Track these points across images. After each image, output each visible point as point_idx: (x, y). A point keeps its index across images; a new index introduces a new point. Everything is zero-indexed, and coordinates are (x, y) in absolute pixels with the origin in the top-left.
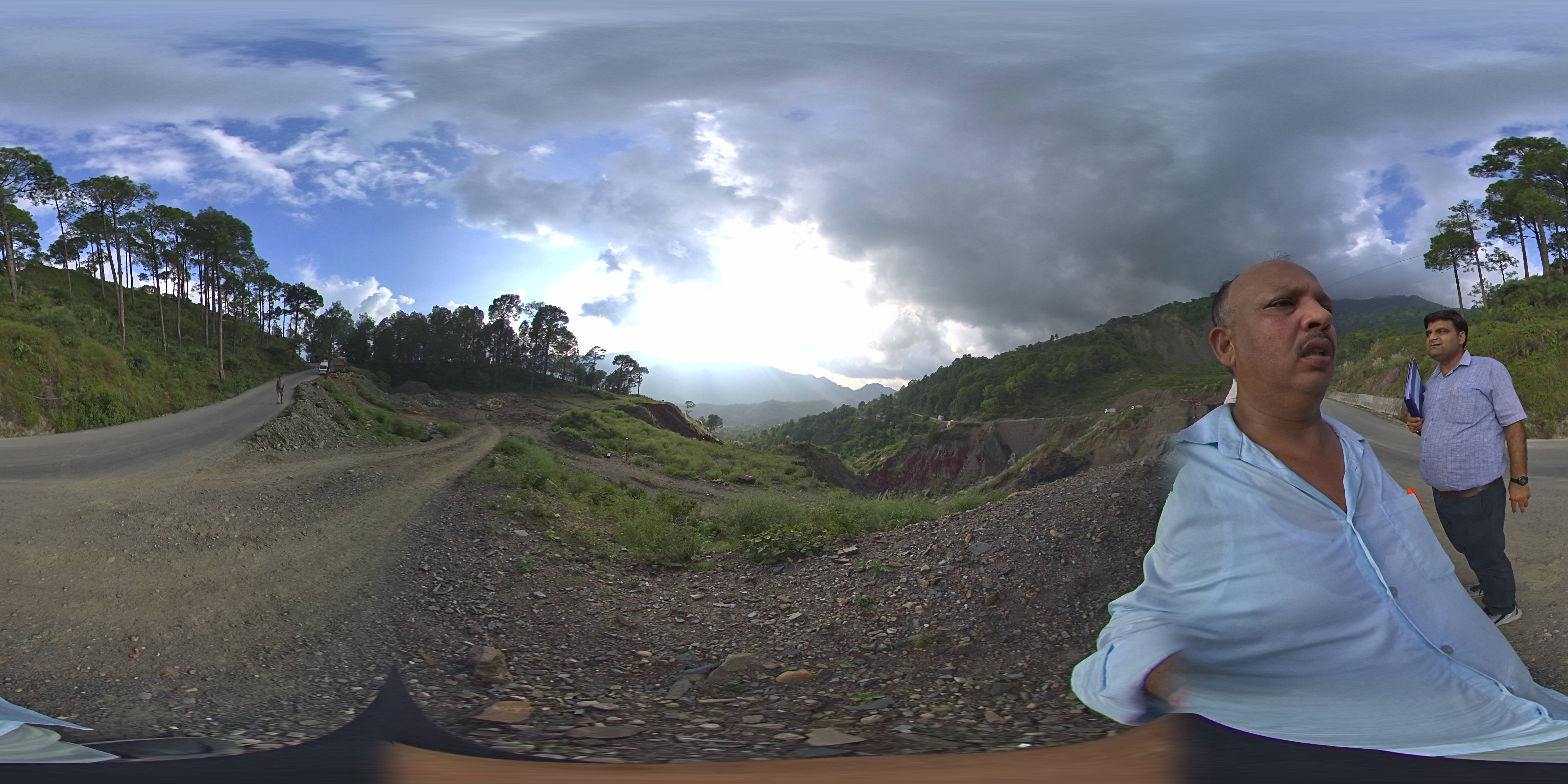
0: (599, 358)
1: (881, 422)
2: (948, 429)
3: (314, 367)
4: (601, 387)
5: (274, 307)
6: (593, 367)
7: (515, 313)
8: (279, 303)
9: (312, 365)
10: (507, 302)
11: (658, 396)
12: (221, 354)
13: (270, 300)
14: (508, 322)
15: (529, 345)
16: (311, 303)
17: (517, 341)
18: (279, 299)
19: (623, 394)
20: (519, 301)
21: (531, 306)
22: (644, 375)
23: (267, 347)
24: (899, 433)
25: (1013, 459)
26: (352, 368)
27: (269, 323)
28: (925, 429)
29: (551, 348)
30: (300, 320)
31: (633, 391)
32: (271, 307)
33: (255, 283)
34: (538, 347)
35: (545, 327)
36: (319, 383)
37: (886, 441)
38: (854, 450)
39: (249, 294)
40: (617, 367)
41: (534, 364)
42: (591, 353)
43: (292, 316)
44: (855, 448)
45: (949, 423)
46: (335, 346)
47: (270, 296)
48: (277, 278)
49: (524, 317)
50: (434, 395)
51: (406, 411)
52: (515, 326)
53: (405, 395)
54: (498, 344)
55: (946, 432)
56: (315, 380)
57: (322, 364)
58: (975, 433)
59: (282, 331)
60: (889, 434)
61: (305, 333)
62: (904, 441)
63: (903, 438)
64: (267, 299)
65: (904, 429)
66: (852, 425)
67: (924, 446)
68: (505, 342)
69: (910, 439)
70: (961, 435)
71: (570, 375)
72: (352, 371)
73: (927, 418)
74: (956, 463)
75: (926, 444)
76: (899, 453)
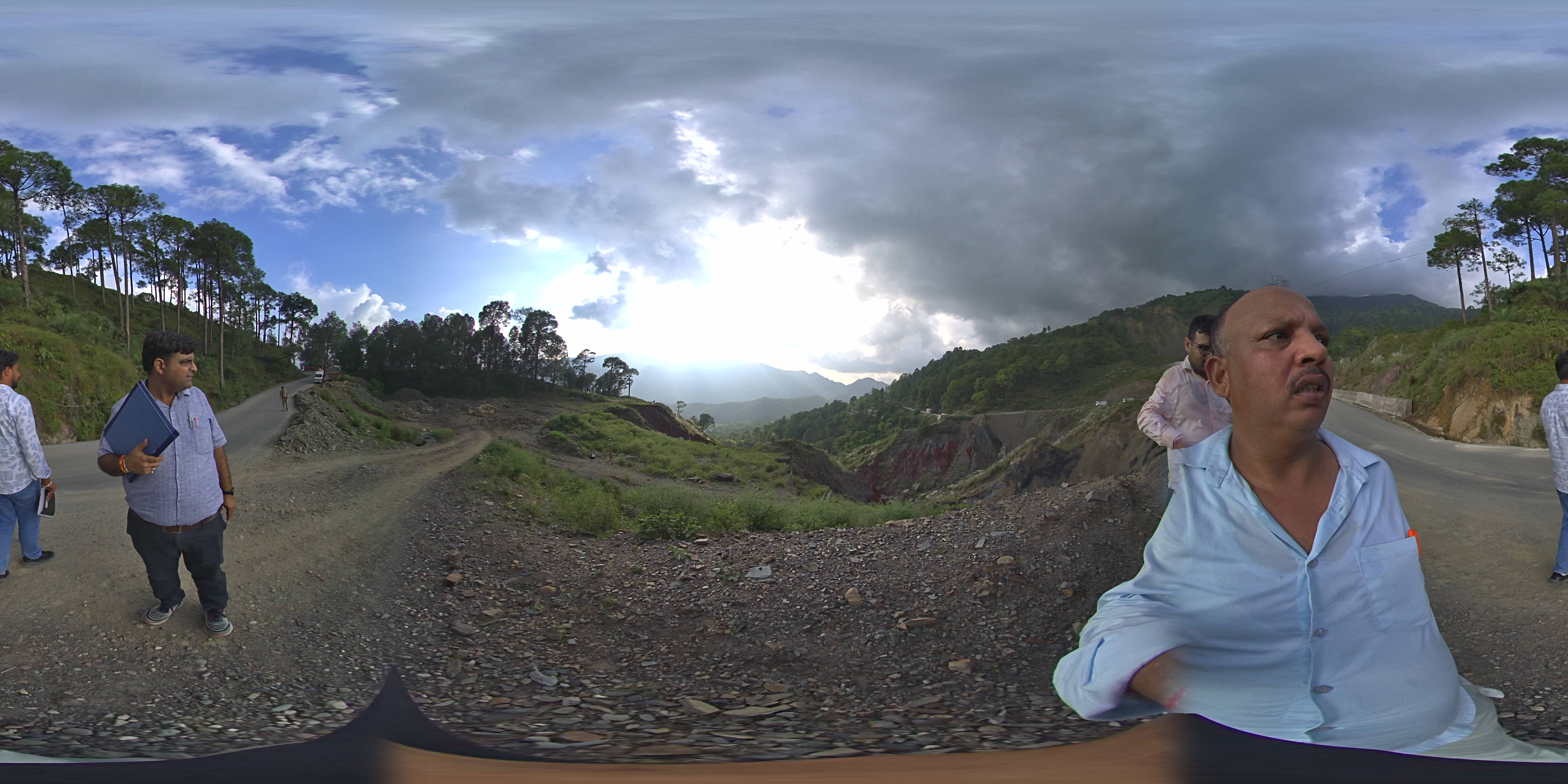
0: (589, 361)
1: (872, 417)
2: (939, 422)
3: (309, 376)
4: (591, 389)
5: (270, 316)
6: (583, 370)
7: (504, 319)
8: (275, 313)
9: (307, 373)
10: (497, 309)
11: (649, 398)
12: (222, 364)
13: (266, 309)
14: (498, 329)
15: (519, 350)
16: (306, 312)
17: (508, 346)
18: (275, 309)
19: (614, 396)
20: (509, 307)
21: (520, 311)
22: (634, 377)
23: (263, 356)
24: (890, 427)
25: (1002, 452)
26: (346, 376)
27: (265, 332)
28: (915, 422)
29: (541, 354)
30: (294, 329)
31: (624, 392)
32: (266, 316)
33: (252, 292)
34: (527, 353)
35: (534, 332)
36: (315, 391)
37: (877, 435)
38: (845, 446)
39: (246, 303)
40: (607, 369)
41: (525, 369)
42: (581, 356)
43: (288, 325)
44: (847, 443)
45: (939, 417)
46: (329, 354)
47: (265, 305)
48: (272, 288)
49: (513, 323)
50: (427, 402)
51: (400, 418)
52: (505, 332)
53: (398, 403)
54: (489, 349)
55: (936, 426)
56: (312, 388)
57: (317, 373)
58: (965, 426)
59: (277, 340)
60: (880, 429)
61: (299, 341)
62: (895, 435)
63: (894, 432)
64: (263, 308)
65: (895, 424)
66: (844, 420)
68: (495, 348)
69: (900, 433)
70: (951, 429)
71: (561, 379)
72: (346, 379)
73: (918, 412)
74: (947, 457)
75: (917, 438)
76: (889, 448)
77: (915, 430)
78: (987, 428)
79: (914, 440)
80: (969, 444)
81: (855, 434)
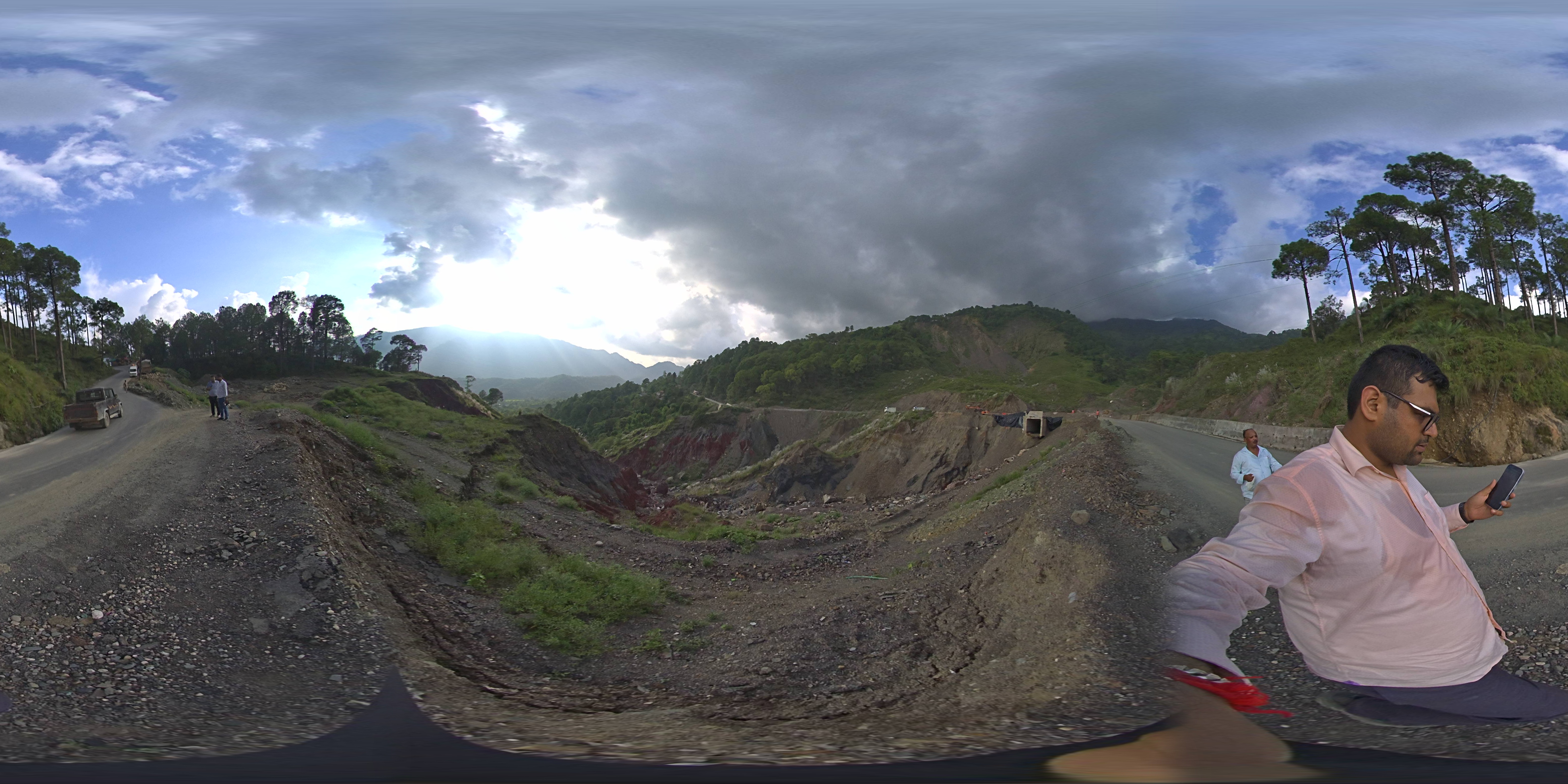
2: (718, 411)
4: (376, 367)
7: (292, 306)
10: (285, 299)
11: (436, 372)
14: (288, 315)
15: (309, 332)
16: (113, 314)
17: (298, 330)
19: (403, 371)
20: (295, 296)
21: (307, 300)
28: (698, 410)
29: (329, 334)
35: (322, 316)
37: (656, 418)
45: (721, 406)
55: (715, 414)
58: (743, 419)
59: (85, 341)
62: (670, 420)
63: (672, 417)
65: (676, 409)
66: (631, 401)
70: (729, 419)
73: (703, 400)
74: (718, 448)
75: (691, 426)
76: (662, 433)
77: (691, 417)
78: (765, 423)
79: (688, 427)
80: (744, 438)
81: (638, 416)
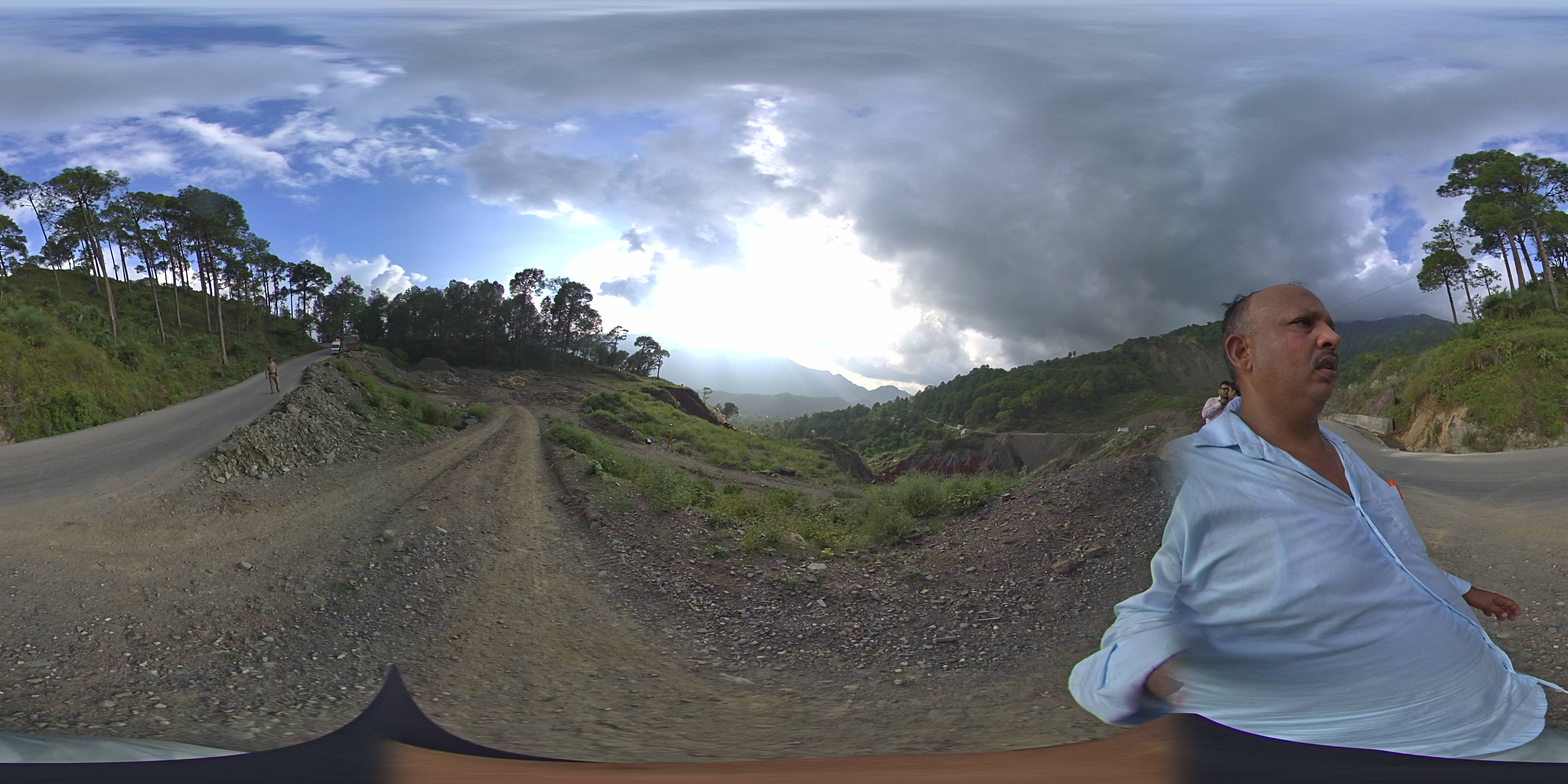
0: (621, 338)
1: (895, 425)
2: (963, 437)
3: (325, 348)
5: (280, 287)
6: (614, 347)
7: (538, 288)
8: (284, 284)
9: (324, 345)
11: (678, 380)
12: (223, 339)
13: (275, 280)
14: (530, 298)
15: (551, 322)
16: (319, 281)
17: (538, 318)
18: (284, 280)
20: (543, 276)
21: (555, 281)
22: (664, 357)
23: (275, 329)
24: (912, 437)
25: (1024, 471)
26: (367, 346)
27: (276, 305)
28: (940, 435)
29: (573, 327)
30: (308, 299)
31: (653, 373)
32: (276, 288)
33: (257, 264)
34: (559, 325)
36: (330, 362)
37: (899, 443)
38: (866, 450)
39: (251, 275)
40: (639, 348)
41: (556, 341)
42: (613, 332)
43: (300, 295)
44: (868, 448)
45: (963, 431)
46: (347, 325)
47: (274, 276)
48: (280, 258)
49: (546, 292)
50: (454, 372)
52: (537, 301)
53: (424, 373)
54: (518, 320)
55: (960, 440)
56: (326, 360)
57: (334, 343)
58: (988, 443)
59: (290, 312)
60: (903, 437)
61: (315, 313)
62: (919, 445)
63: (916, 442)
64: (271, 280)
66: (867, 424)
67: (937, 452)
68: (526, 318)
69: (924, 443)
70: (974, 444)
71: (592, 354)
72: (366, 349)
73: (942, 425)
74: (968, 471)
76: (912, 457)
77: (938, 442)
78: (1009, 447)
80: (991, 461)
81: (878, 440)
